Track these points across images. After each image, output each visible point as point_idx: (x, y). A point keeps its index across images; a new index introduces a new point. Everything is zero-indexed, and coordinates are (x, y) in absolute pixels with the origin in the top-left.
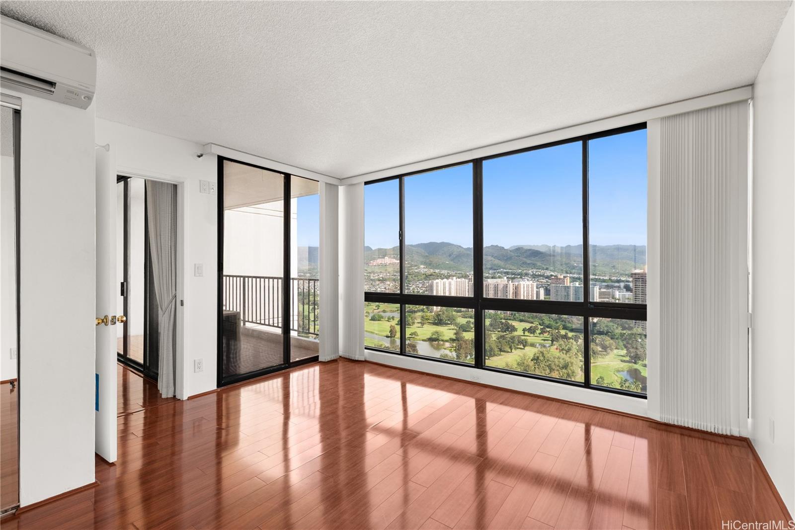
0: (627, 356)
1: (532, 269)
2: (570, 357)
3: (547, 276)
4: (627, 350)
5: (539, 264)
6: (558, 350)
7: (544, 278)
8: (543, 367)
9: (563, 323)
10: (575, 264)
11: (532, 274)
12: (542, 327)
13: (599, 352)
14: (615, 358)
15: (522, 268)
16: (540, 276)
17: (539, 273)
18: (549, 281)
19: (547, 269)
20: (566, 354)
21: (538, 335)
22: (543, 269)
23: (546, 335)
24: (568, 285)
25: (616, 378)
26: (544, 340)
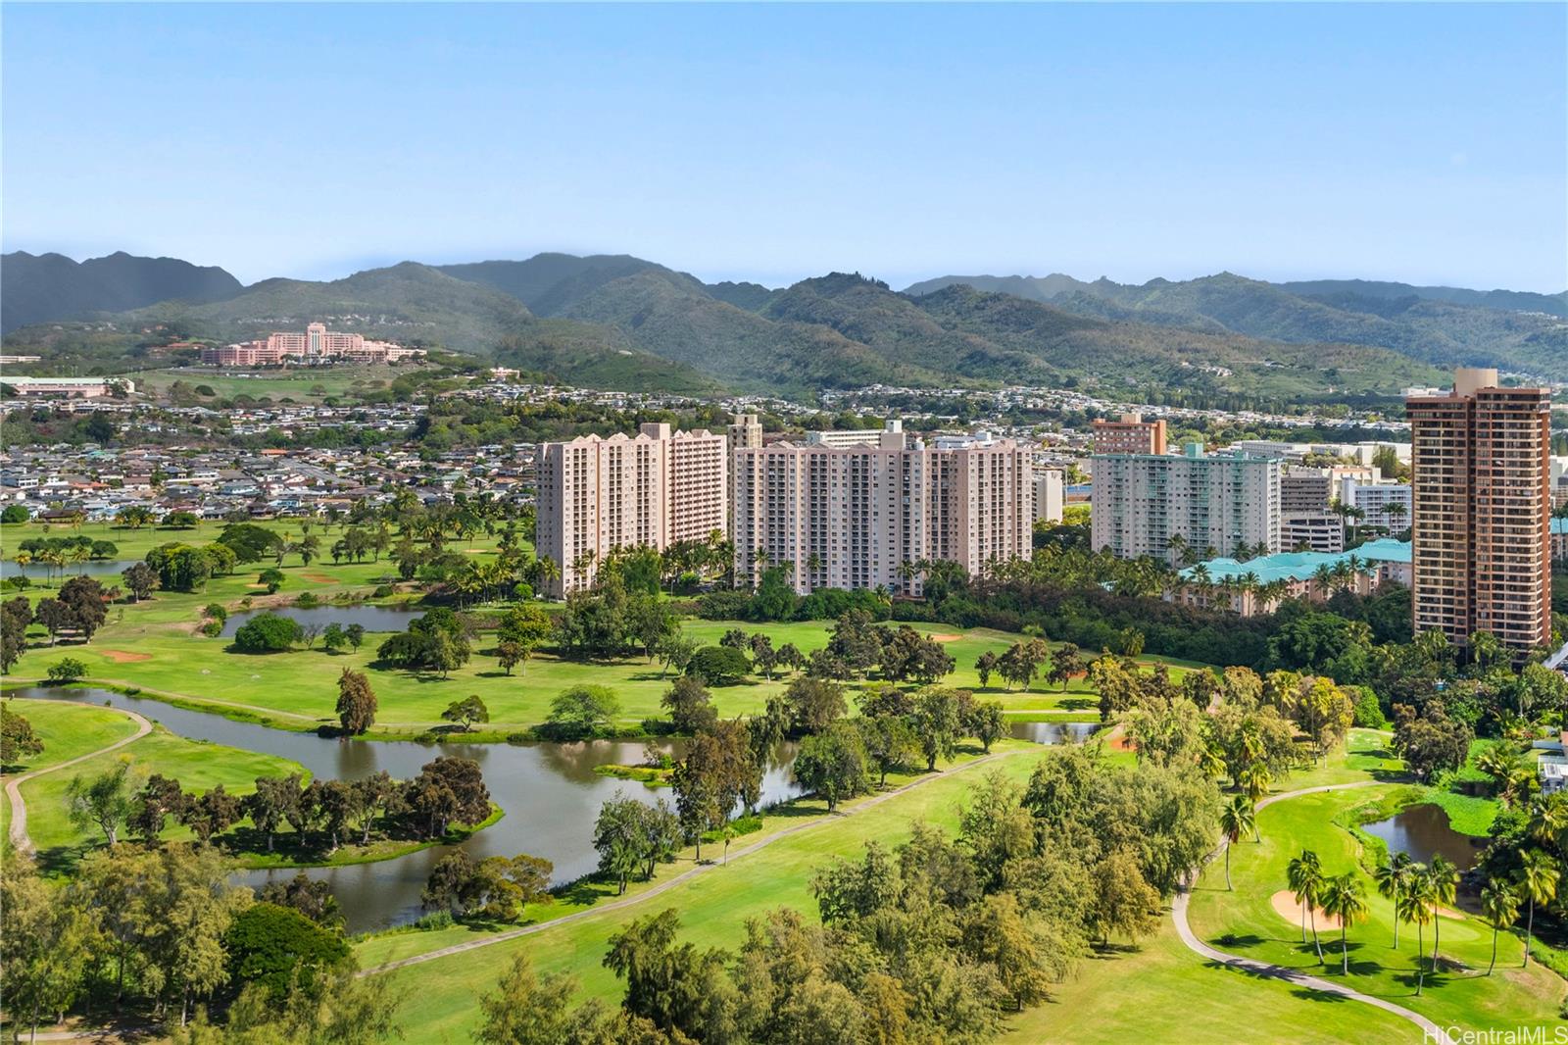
0: (1396, 752)
1: (1010, 383)
2: (1182, 777)
3: (1073, 413)
4: (1397, 727)
5: (1038, 361)
6: (1133, 748)
7: (1059, 425)
8: (1073, 831)
9: (1145, 624)
10: (1185, 364)
11: (1008, 405)
12: (1059, 647)
13: (1290, 744)
14: (1350, 766)
15: (965, 381)
16: (1043, 414)
17: (1040, 403)
18: (1081, 436)
19: (1071, 384)
20: (1166, 764)
21: (1044, 684)
22: (1055, 384)
23: (1076, 681)
24: (1164, 452)
25: (1359, 852)
26: (1070, 705)
